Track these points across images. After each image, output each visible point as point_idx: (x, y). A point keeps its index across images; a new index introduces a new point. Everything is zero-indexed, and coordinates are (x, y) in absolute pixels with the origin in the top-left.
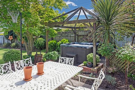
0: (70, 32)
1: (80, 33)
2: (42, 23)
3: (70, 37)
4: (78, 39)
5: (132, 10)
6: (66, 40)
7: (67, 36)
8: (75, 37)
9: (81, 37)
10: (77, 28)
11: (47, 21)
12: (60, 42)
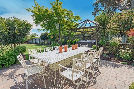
0: (80, 35)
1: (86, 35)
2: (67, 29)
3: (80, 37)
4: (85, 39)
5: (118, 20)
6: (77, 40)
7: (78, 37)
8: (83, 37)
9: (87, 38)
10: (84, 32)
11: (70, 28)
12: (74, 41)
